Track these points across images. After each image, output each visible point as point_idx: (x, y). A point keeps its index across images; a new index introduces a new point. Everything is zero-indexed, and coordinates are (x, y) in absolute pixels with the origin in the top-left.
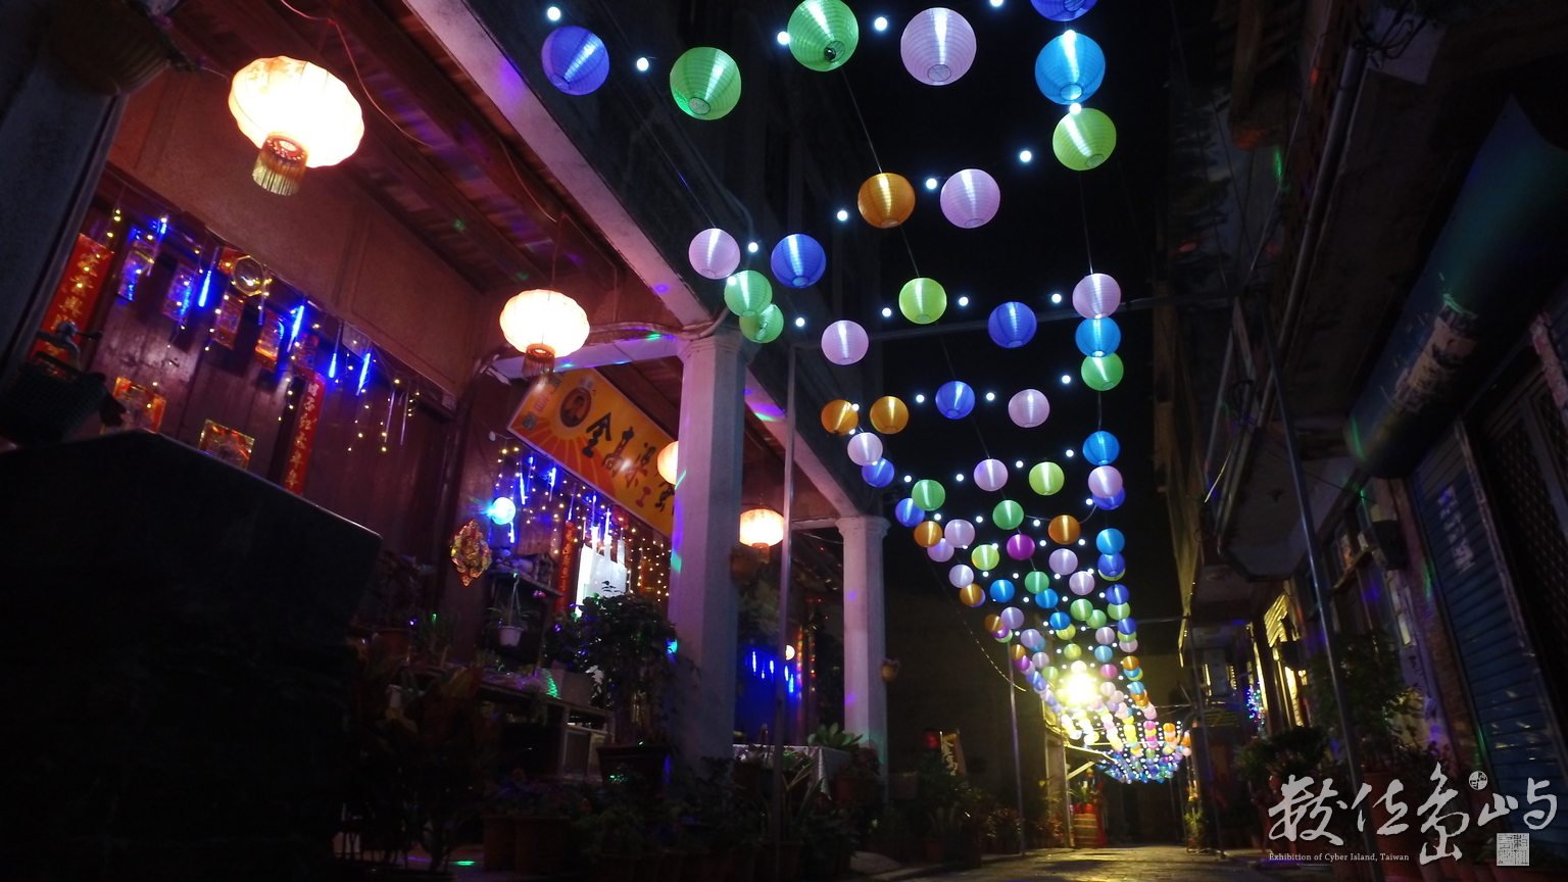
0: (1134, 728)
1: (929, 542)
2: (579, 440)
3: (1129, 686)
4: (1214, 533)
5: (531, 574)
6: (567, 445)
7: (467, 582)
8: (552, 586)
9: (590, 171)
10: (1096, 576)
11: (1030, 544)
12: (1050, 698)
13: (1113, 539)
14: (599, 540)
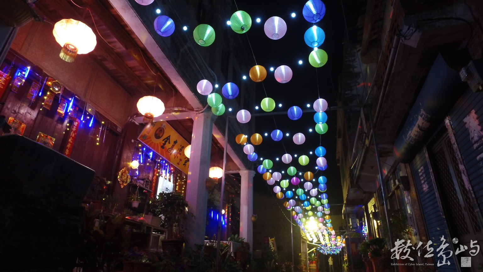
0: (328, 237)
1: (267, 179)
2: (160, 143)
3: (327, 225)
4: (354, 179)
5: (143, 185)
6: (156, 144)
7: (122, 187)
8: (149, 189)
9: (167, 60)
10: (318, 191)
11: (298, 180)
12: (303, 228)
13: (323, 179)
14: (165, 175)
